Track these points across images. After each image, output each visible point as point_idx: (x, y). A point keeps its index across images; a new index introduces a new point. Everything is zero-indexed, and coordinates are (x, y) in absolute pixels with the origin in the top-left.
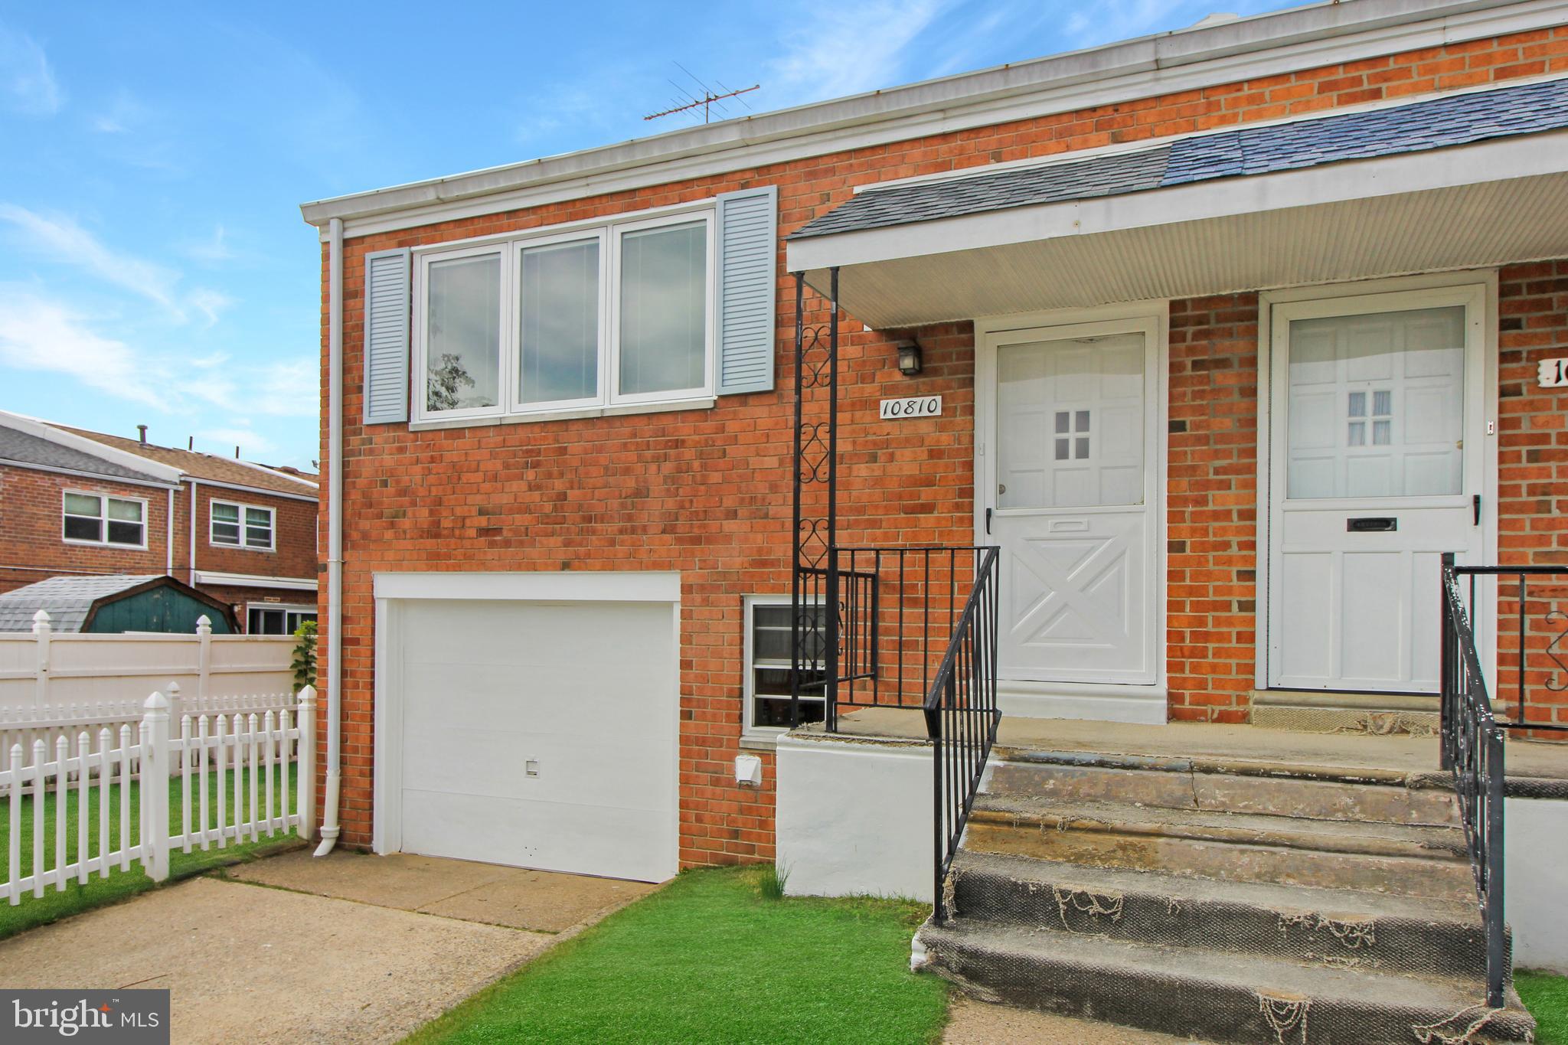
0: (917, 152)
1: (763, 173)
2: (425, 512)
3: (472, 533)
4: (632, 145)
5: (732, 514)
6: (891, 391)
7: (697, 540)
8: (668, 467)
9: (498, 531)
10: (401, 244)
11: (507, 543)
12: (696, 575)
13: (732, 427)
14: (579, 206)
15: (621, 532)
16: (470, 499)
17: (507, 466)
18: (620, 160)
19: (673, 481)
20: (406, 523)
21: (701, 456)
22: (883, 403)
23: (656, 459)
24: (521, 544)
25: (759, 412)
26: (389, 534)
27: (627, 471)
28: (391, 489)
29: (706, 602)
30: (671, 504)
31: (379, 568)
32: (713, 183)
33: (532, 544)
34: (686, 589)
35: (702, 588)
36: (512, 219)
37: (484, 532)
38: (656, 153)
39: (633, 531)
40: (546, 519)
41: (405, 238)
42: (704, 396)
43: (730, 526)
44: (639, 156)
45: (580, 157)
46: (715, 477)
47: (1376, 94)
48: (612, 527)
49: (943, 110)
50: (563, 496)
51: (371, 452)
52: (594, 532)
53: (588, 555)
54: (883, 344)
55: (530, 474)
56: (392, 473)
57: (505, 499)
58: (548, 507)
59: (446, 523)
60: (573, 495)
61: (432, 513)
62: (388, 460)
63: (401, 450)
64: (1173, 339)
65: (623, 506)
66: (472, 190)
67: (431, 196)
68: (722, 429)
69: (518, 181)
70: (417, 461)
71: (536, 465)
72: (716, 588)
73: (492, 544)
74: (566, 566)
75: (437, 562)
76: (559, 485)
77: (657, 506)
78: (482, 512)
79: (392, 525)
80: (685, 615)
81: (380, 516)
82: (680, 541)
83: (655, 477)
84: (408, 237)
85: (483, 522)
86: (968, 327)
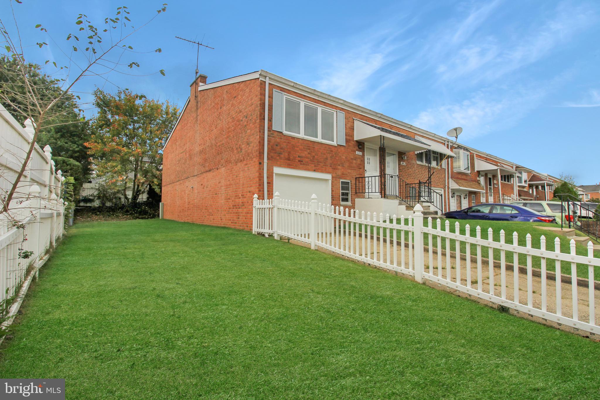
0: (359, 116)
1: (343, 109)
2: (287, 154)
3: (297, 161)
4: (329, 95)
5: (339, 165)
6: (357, 150)
7: (334, 169)
8: (331, 155)
9: (302, 161)
10: (281, 90)
11: (304, 164)
12: (334, 175)
13: (339, 150)
14: (317, 101)
15: (324, 165)
16: (296, 153)
17: (304, 148)
18: (327, 97)
19: (331, 157)
20: (282, 156)
21: (335, 154)
22: (357, 152)
23: (329, 153)
24: (307, 165)
25: (342, 148)
26: (278, 158)
27: (324, 154)
28: (278, 147)
29: (336, 180)
30: (331, 162)
31: (276, 166)
32: (336, 108)
33: (309, 165)
34: (332, 177)
35: (335, 177)
36: (304, 97)
37: (299, 161)
38: (332, 99)
39: (326, 165)
40: (311, 160)
41: (283, 90)
42: (335, 143)
43: (339, 167)
44: (329, 98)
45: (321, 93)
46: (337, 158)
47: (392, 129)
48: (322, 164)
49: (362, 112)
50: (314, 157)
51: (274, 137)
52: (319, 165)
53: (318, 169)
54: (356, 142)
55: (308, 151)
56: (279, 143)
57: (304, 155)
58: (312, 158)
59: (291, 158)
60: (316, 156)
61: (288, 155)
62: (278, 140)
63: (281, 138)
64: (380, 151)
65: (324, 161)
66: (301, 88)
67: (292, 84)
68: (338, 150)
69: (309, 91)
70: (285, 142)
71: (309, 149)
72: (337, 178)
73: (301, 164)
74: (314, 171)
75: (290, 166)
76: (313, 154)
77: (329, 161)
78: (299, 157)
79: (279, 156)
80: (332, 182)
81: (275, 153)
82: (332, 169)
83: (329, 156)
84: (283, 89)
85: (299, 159)
86: (364, 143)
